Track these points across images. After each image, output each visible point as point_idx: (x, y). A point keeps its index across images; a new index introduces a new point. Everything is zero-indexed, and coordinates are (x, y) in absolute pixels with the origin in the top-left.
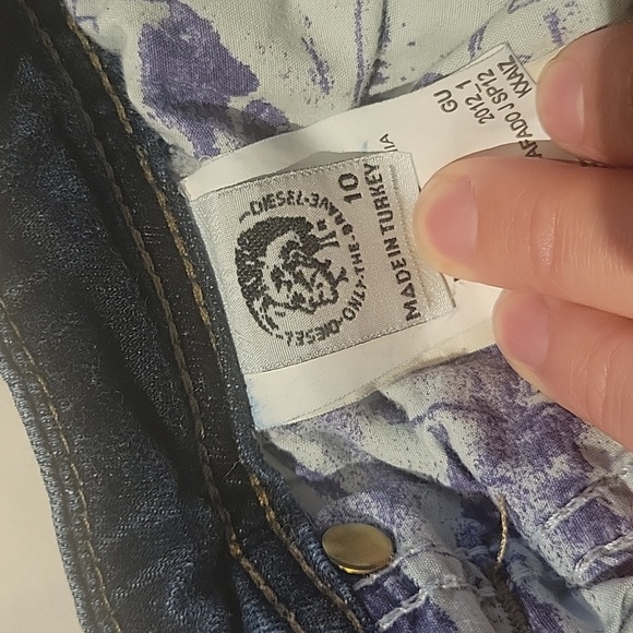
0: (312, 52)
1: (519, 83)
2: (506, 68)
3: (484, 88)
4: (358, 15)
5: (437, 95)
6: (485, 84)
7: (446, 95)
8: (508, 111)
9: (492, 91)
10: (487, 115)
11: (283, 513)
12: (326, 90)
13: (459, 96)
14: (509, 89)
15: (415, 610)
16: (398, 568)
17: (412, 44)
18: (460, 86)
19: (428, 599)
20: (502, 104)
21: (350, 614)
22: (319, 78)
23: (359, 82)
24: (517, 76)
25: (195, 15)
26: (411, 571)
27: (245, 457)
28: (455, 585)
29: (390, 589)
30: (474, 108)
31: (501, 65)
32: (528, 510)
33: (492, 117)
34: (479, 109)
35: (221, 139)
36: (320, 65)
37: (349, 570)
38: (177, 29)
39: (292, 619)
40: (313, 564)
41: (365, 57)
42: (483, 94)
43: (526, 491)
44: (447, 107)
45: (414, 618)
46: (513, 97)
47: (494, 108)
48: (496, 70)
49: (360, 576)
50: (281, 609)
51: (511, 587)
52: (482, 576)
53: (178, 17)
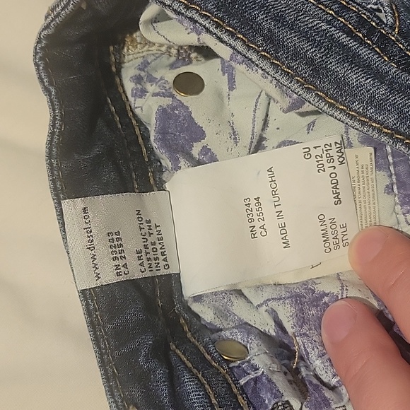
0: (232, 127)
1: (340, 157)
2: (338, 146)
3: (325, 152)
4: (255, 111)
5: (304, 149)
6: (326, 150)
7: (308, 150)
8: (332, 170)
9: (328, 156)
10: (322, 169)
11: (195, 333)
12: (236, 143)
13: (313, 152)
14: (336, 158)
15: (257, 377)
16: (250, 360)
17: (278, 129)
18: (315, 148)
19: (263, 372)
20: (331, 165)
21: (227, 376)
22: (233, 137)
23: (252, 142)
24: (341, 152)
25: (183, 104)
26: (256, 361)
27: (178, 307)
28: (275, 370)
29: (245, 368)
30: (317, 161)
31: (336, 143)
32: (315, 349)
33: (324, 171)
34: (320, 162)
35: (182, 162)
36: (234, 132)
37: (226, 358)
38: (174, 108)
39: (200, 376)
40: (210, 354)
41: (255, 131)
42: (324, 155)
43: (315, 341)
44: (306, 157)
45: (256, 380)
46: (336, 163)
47: (327, 165)
48: (333, 145)
49: (232, 362)
50: (195, 371)
51: (300, 378)
52: (287, 371)
53: (175, 104)
